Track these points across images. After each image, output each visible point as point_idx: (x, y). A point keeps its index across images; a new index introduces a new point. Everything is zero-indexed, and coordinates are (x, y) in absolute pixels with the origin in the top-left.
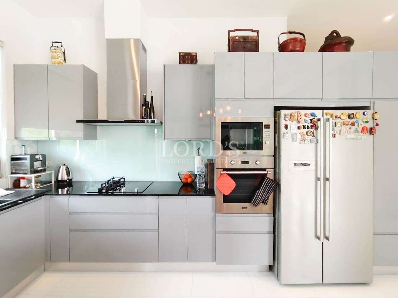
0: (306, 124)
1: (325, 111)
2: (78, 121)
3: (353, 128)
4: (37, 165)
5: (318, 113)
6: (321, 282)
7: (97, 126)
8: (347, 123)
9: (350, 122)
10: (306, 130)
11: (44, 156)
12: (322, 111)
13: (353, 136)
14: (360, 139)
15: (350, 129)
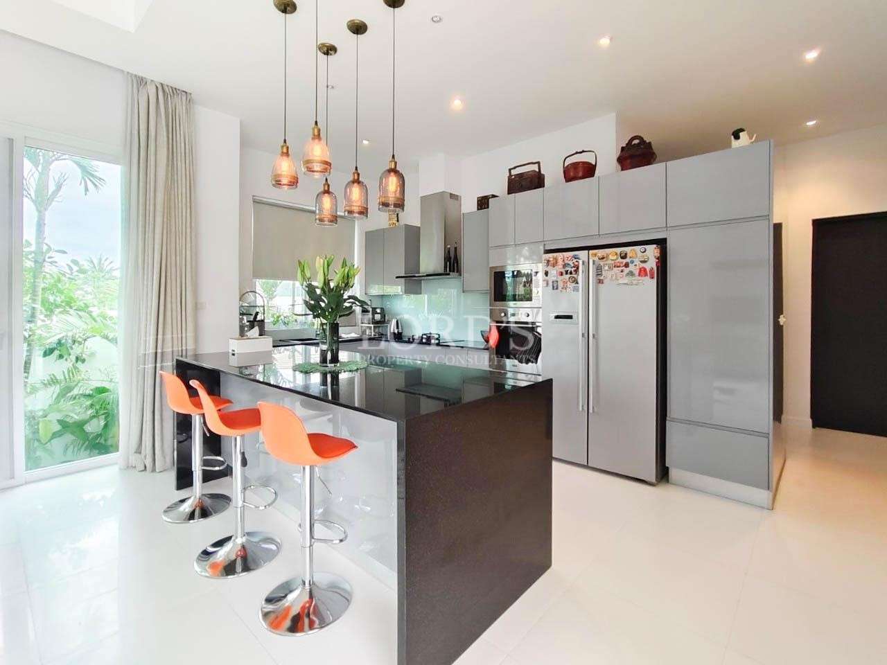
0: (569, 269)
1: (591, 252)
2: (397, 277)
3: (627, 270)
4: (378, 317)
5: (583, 254)
6: (586, 464)
7: (421, 280)
8: (618, 264)
9: (622, 263)
10: (569, 276)
11: (382, 309)
12: (587, 251)
13: (626, 282)
14: (637, 285)
15: (622, 272)
